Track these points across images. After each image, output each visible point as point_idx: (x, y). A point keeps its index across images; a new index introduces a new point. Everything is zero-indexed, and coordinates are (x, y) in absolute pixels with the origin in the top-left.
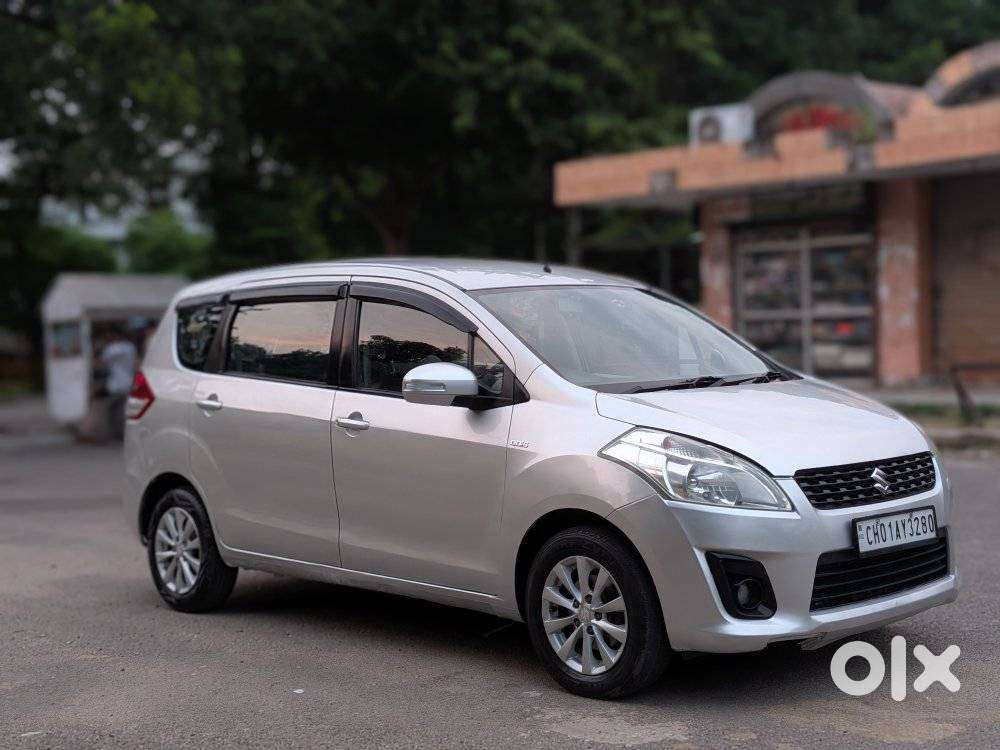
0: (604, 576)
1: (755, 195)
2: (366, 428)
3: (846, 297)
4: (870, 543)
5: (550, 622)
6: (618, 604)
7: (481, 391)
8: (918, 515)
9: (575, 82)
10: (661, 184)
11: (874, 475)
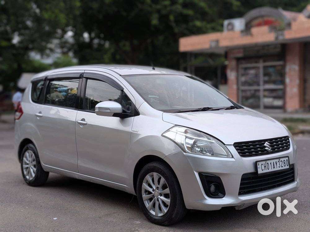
0: (163, 180)
1: (245, 48)
2: (86, 124)
3: (274, 82)
4: (263, 170)
5: (144, 196)
6: (167, 191)
7: (124, 111)
8: (282, 159)
9: (190, 12)
10: (213, 44)
11: (265, 145)
